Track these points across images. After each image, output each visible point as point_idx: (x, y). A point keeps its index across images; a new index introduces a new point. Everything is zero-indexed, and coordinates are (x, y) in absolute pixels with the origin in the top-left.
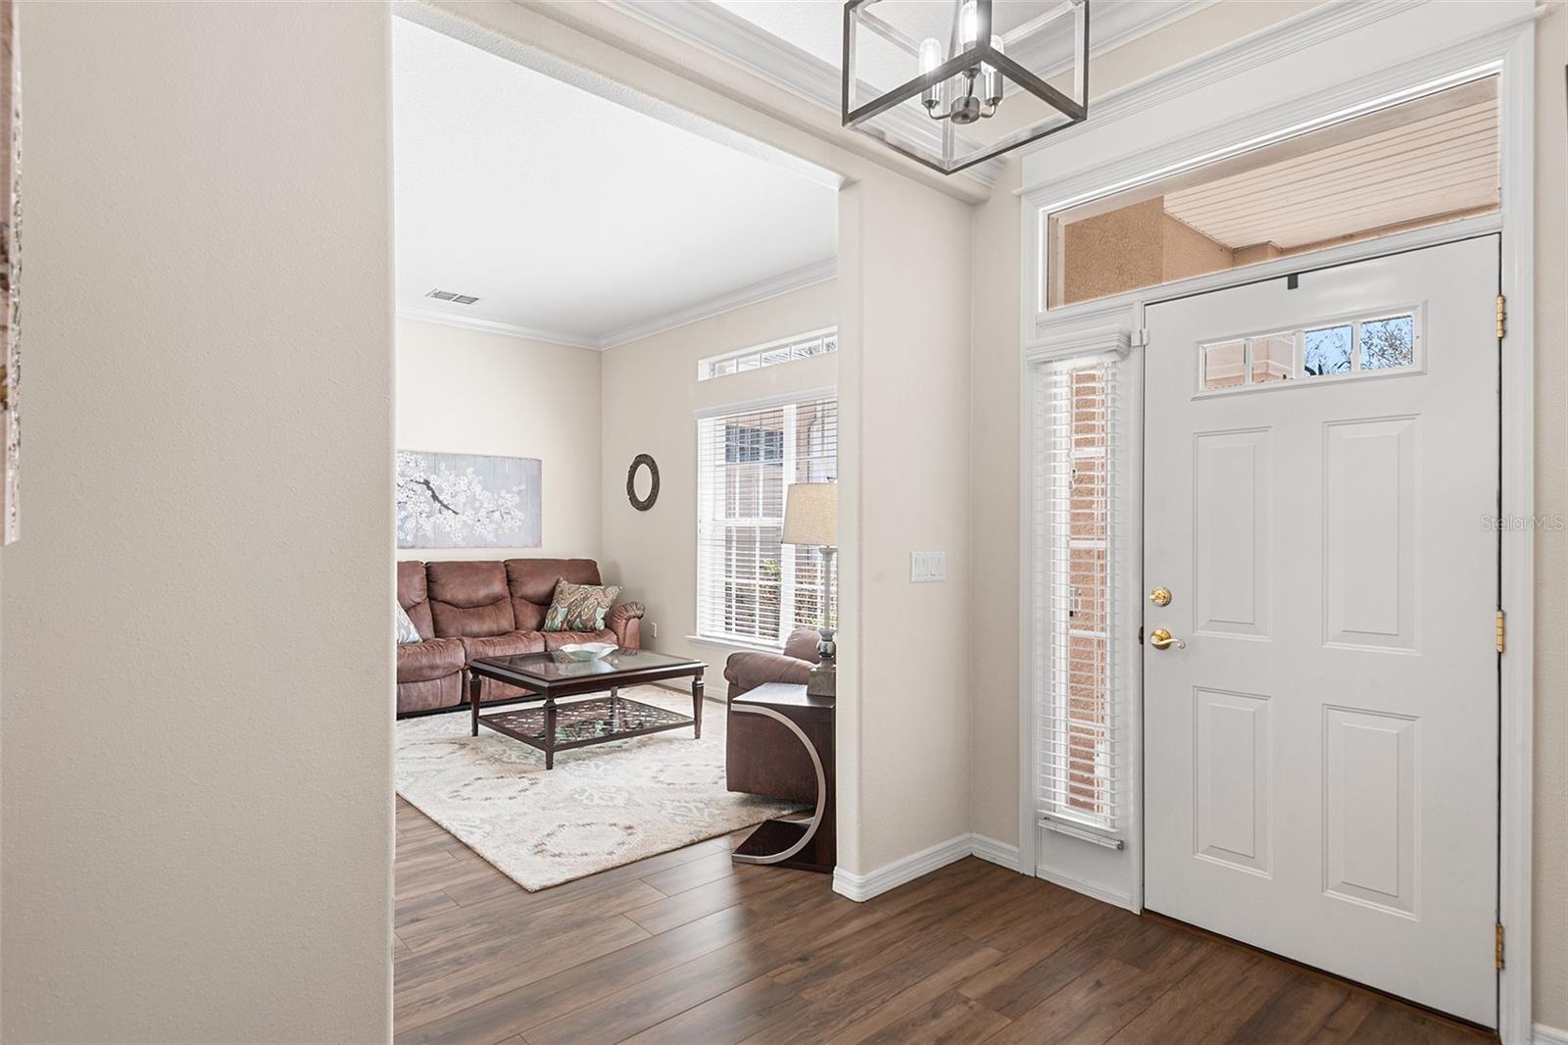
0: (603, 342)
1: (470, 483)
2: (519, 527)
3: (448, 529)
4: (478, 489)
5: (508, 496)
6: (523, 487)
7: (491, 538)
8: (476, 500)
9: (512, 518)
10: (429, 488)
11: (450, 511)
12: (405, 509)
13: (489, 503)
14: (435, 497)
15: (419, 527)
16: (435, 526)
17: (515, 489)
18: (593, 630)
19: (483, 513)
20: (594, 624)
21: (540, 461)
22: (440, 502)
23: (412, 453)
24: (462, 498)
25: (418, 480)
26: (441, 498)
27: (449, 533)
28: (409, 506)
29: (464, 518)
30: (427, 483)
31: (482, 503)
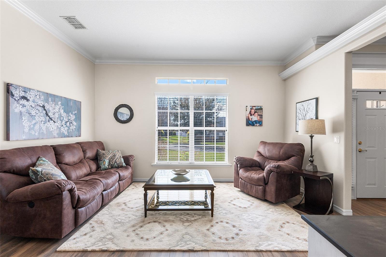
0: (97, 61)
1: (59, 108)
2: (75, 129)
3: (52, 130)
4: (62, 111)
5: (72, 115)
6: (76, 112)
7: (66, 133)
8: (61, 116)
9: (73, 125)
10: (45, 110)
11: (53, 121)
12: (35, 119)
13: (66, 118)
14: (47, 114)
15: (40, 129)
16: (47, 128)
17: (74, 113)
18: (122, 167)
19: (64, 122)
20: (122, 164)
21: (81, 102)
22: (49, 116)
23: (38, 91)
24: (57, 115)
25: (40, 105)
26: (49, 114)
27: (52, 131)
28: (37, 118)
29: (57, 124)
30: (44, 107)
31: (63, 118)
